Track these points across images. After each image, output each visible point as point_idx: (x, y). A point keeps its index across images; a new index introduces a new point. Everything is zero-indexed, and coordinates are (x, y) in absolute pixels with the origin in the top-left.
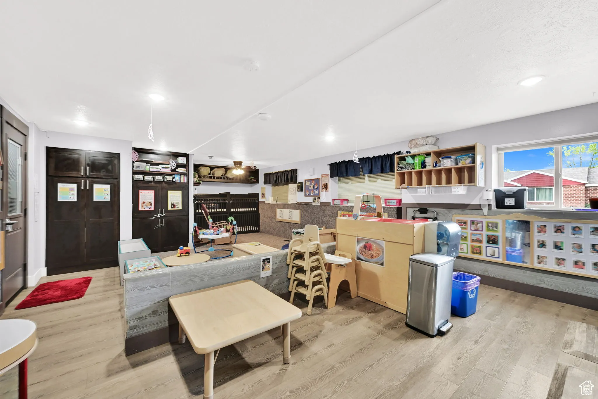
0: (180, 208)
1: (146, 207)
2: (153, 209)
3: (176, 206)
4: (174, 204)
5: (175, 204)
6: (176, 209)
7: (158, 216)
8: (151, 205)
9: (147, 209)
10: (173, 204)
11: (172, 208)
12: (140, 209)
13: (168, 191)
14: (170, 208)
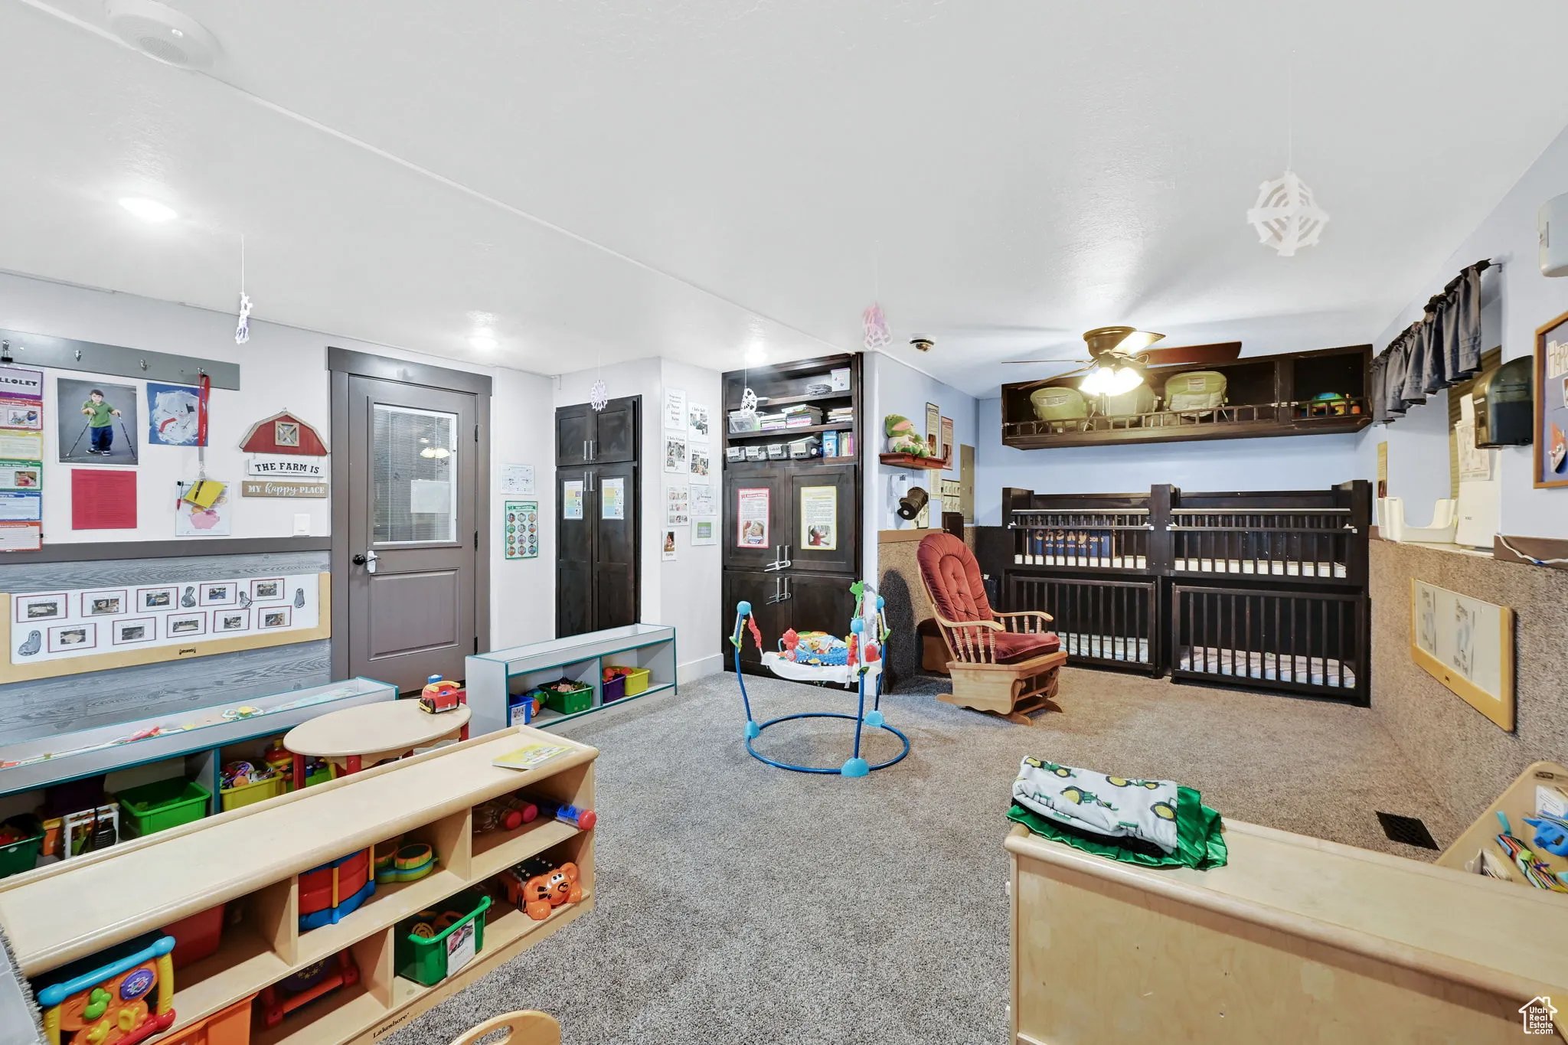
0: (833, 546)
1: (751, 537)
2: (765, 544)
3: (822, 539)
4: (818, 530)
5: (818, 532)
6: (822, 547)
7: (774, 566)
8: (762, 532)
9: (754, 545)
10: (813, 532)
11: (810, 544)
12: (742, 543)
13: (802, 489)
14: (805, 545)
